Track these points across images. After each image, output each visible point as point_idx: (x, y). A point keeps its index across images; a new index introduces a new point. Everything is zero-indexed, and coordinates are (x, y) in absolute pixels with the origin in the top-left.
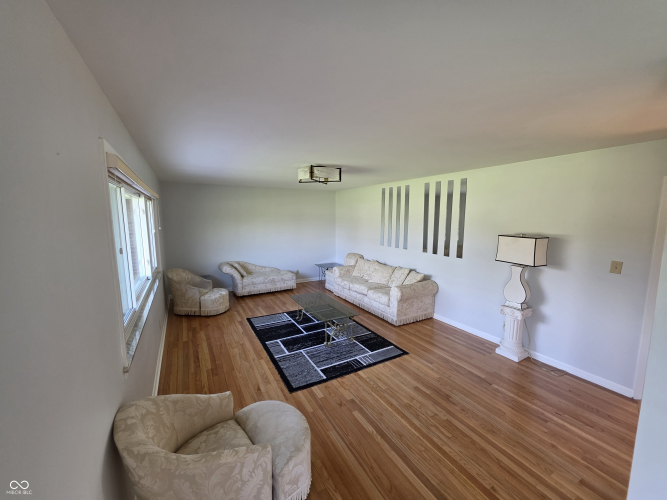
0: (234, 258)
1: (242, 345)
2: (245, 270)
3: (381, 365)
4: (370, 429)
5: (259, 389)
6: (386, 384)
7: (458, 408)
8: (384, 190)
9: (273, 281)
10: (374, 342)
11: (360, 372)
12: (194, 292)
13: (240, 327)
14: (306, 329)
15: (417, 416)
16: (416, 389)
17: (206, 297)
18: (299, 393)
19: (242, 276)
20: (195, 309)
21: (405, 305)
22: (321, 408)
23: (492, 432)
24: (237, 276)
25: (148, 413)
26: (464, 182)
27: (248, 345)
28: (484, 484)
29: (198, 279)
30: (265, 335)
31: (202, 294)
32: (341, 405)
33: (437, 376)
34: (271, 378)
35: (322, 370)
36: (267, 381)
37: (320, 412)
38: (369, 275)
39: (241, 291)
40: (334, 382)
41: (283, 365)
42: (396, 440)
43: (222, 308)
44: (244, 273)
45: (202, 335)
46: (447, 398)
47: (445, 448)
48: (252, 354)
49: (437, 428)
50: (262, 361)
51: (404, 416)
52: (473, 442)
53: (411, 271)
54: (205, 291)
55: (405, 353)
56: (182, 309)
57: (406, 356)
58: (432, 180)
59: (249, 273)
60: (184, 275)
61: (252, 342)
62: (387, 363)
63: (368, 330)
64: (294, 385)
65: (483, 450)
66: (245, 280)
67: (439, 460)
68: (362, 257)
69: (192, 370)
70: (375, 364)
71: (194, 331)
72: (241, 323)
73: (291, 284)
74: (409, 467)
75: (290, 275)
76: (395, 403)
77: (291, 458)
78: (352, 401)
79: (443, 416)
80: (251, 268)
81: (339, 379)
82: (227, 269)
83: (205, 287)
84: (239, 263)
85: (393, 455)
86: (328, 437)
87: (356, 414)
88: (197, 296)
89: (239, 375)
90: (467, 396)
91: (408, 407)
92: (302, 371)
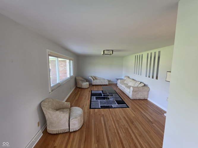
0: (93, 75)
1: (86, 96)
2: (95, 78)
3: (118, 109)
4: (103, 122)
5: (83, 106)
6: (116, 113)
7: (133, 126)
8: (136, 56)
9: (102, 82)
10: (121, 102)
11: (110, 109)
12: (80, 82)
13: (88, 92)
14: (104, 95)
15: (118, 124)
16: (124, 117)
17: (83, 84)
18: (92, 109)
19: (94, 80)
20: (80, 86)
21: (135, 93)
22: (94, 114)
23: (140, 136)
24: (92, 80)
25: (51, 101)
26: (159, 52)
27: (87, 97)
28: (125, 147)
29: (83, 79)
30: (92, 95)
31: (82, 83)
32: (99, 115)
33: (134, 116)
34: (88, 104)
35: (101, 106)
36: (86, 105)
37: (93, 115)
38: (129, 83)
39: (93, 84)
40: (102, 109)
41: (92, 102)
42: (107, 127)
43: (87, 87)
44: (95, 79)
45: (80, 92)
46: (132, 122)
47: (121, 134)
48: (87, 98)
49: (122, 129)
50: (88, 101)
51: (114, 123)
52: (131, 136)
53: (141, 83)
54: (83, 82)
55: (128, 107)
56: (78, 86)
57: (128, 108)
58: (149, 52)
59: (96, 79)
60: (80, 78)
61: (89, 96)
62: (120, 109)
63: (121, 99)
64: (91, 107)
65: (132, 139)
66: (94, 81)
67: (116, 136)
68: (129, 77)
69: (73, 99)
70: (116, 108)
71: (78, 91)
72: (89, 91)
73: (107, 83)
74: (106, 134)
75: (107, 81)
76: (114, 119)
77: (73, 119)
78: (103, 115)
79: (127, 126)
80: (97, 78)
81: (103, 109)
82: (90, 78)
83: (84, 81)
84: (94, 76)
85: (104, 130)
86: (91, 121)
87: (102, 118)
88: (81, 83)
89: (81, 102)
90: (140, 124)
91: (117, 121)
92: (96, 105)
